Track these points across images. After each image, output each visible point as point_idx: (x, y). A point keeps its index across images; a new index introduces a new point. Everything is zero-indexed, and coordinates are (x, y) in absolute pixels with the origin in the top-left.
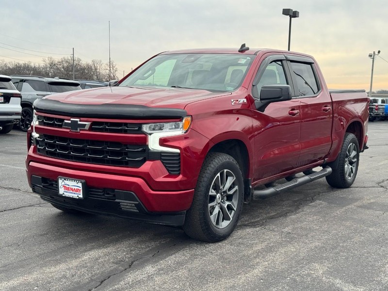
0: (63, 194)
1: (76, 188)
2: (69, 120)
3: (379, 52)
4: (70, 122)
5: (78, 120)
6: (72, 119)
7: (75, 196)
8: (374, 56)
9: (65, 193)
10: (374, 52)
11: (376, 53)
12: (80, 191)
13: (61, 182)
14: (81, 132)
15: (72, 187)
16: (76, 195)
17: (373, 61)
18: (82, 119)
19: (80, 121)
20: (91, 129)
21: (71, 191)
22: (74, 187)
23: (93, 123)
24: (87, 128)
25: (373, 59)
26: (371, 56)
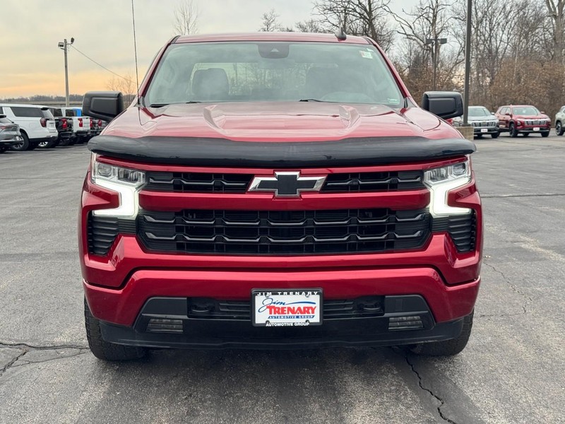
0: (268, 322)
1: (302, 306)
2: (273, 175)
3: (72, 40)
4: (275, 179)
5: (297, 173)
6: (278, 173)
7: (301, 322)
8: (66, 47)
9: (271, 320)
10: (65, 40)
11: (69, 41)
12: (313, 310)
13: (260, 301)
14: (304, 196)
15: (292, 306)
16: (304, 320)
17: (66, 53)
18: (304, 171)
19: (301, 175)
20: (325, 189)
21: (290, 314)
22: (296, 306)
23: (331, 177)
24: (317, 187)
25: (65, 50)
26: (62, 46)
